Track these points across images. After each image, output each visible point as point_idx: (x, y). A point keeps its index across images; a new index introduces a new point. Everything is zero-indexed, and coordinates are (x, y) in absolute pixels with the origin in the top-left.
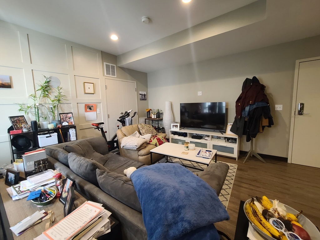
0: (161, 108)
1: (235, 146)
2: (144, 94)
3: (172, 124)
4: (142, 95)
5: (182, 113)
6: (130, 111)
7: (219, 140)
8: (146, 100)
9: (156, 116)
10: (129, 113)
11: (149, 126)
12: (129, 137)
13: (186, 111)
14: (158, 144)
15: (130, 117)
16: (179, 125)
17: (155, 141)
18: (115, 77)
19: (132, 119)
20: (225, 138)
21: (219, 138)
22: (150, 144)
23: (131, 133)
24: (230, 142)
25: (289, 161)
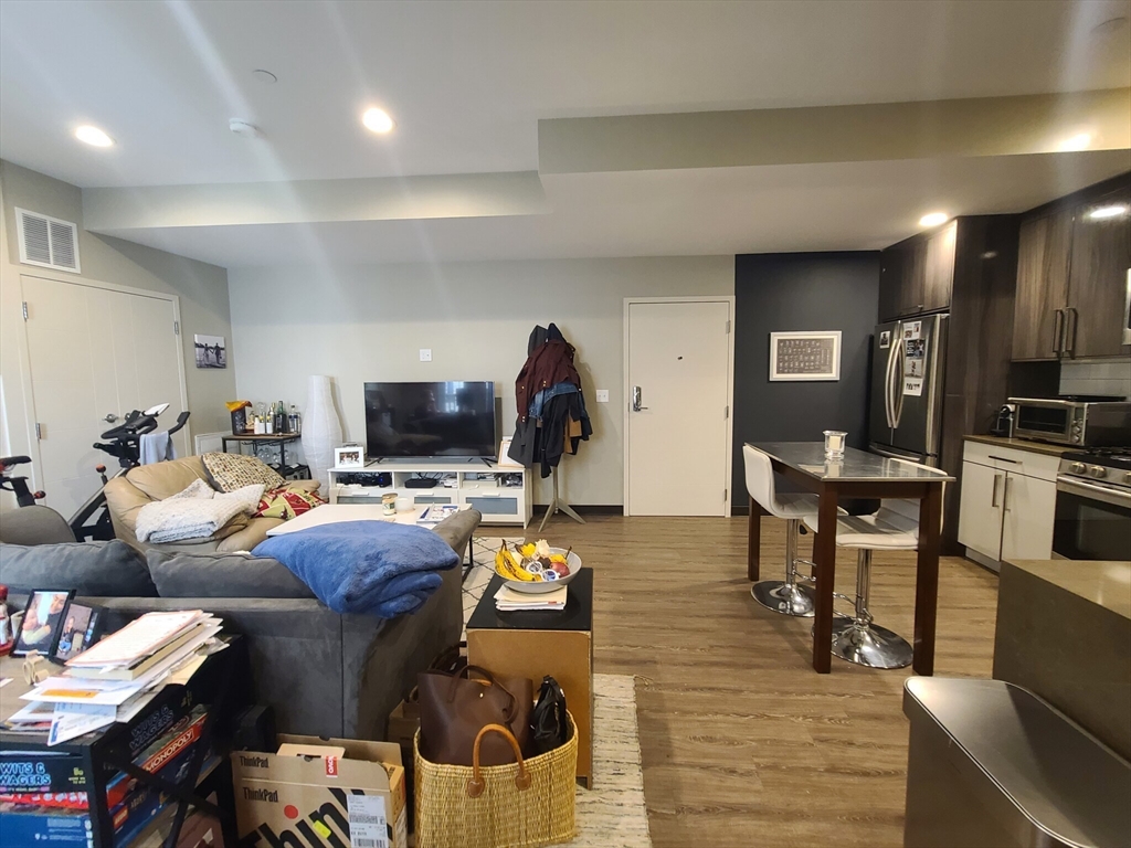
0: (291, 399)
1: (519, 494)
2: (214, 345)
3: (338, 451)
4: (207, 348)
5: (372, 416)
6: (159, 408)
7: (481, 482)
8: (224, 366)
9: (274, 427)
10: (156, 415)
11: (249, 459)
12: (167, 501)
13: (384, 408)
14: (291, 511)
15: (161, 432)
16: (361, 451)
17: (279, 505)
18: (72, 270)
19: (170, 440)
20: (498, 475)
21: (481, 477)
22: (261, 516)
23: (179, 486)
24: (509, 485)
25: (626, 513)
